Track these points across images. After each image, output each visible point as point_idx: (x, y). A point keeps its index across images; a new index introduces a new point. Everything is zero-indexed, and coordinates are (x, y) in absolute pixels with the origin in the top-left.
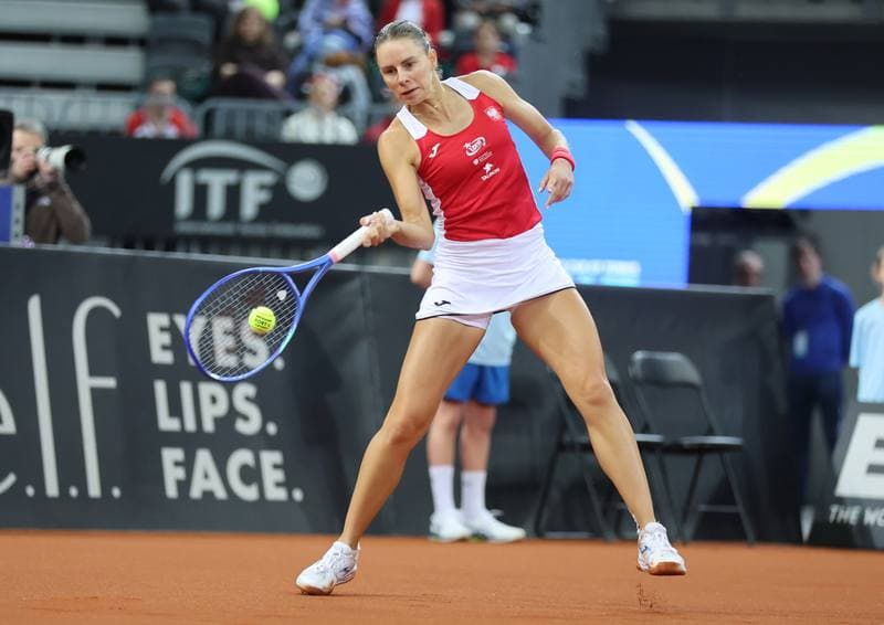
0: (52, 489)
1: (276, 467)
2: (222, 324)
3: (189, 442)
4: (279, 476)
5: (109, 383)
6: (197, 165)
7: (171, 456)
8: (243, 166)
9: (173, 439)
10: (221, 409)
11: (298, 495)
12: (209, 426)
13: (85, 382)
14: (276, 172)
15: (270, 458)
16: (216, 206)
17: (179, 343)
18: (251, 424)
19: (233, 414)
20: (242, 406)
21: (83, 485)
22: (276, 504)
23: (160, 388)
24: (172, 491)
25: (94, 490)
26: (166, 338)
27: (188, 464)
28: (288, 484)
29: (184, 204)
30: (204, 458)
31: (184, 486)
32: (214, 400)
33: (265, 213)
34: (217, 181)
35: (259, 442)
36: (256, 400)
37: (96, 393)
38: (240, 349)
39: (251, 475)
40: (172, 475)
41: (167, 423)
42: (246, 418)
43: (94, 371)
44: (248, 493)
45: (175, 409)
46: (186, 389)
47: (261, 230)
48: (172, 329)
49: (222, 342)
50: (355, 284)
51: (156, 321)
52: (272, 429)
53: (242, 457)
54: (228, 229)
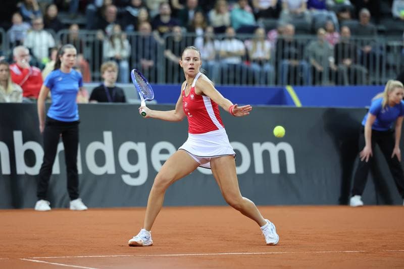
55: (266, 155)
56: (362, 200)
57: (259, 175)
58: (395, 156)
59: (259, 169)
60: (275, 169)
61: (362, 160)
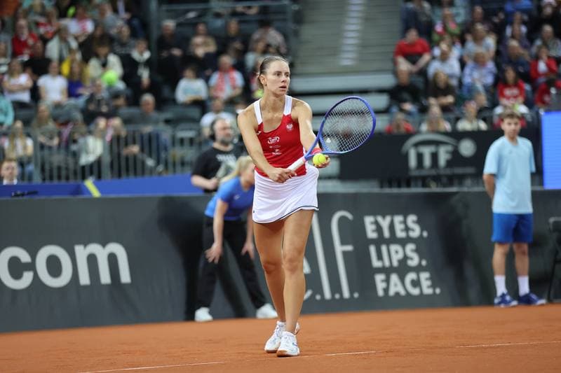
0: (328, 295)
1: (427, 279)
2: (398, 219)
3: (387, 271)
4: (429, 283)
5: (349, 248)
6: (417, 145)
7: (379, 278)
8: (437, 143)
9: (380, 270)
10: (400, 256)
11: (438, 291)
12: (395, 264)
13: (339, 249)
14: (453, 145)
15: (424, 276)
16: (427, 162)
17: (379, 229)
18: (414, 261)
19: (406, 258)
20: (409, 253)
21: (341, 293)
22: (428, 296)
23: (372, 249)
24: (381, 293)
25: (346, 294)
26: (373, 227)
27: (387, 281)
28: (433, 286)
29: (413, 162)
30: (394, 278)
31: (386, 290)
32: (397, 252)
33: (450, 164)
34: (427, 151)
35: (418, 269)
36: (417, 251)
37: (345, 254)
38: (407, 229)
39: (416, 283)
40: (380, 286)
41: (376, 263)
42: (412, 259)
43: (343, 242)
44: (415, 292)
45: (380, 257)
46: (384, 248)
47: (448, 172)
48: (376, 223)
49: (399, 227)
50: (457, 197)
51: (368, 220)
52: (424, 263)
53: (411, 276)
54: (433, 172)
55: (92, 260)
56: (210, 313)
57: (85, 287)
58: (247, 253)
59: (85, 279)
60: (105, 278)
61: (210, 260)
